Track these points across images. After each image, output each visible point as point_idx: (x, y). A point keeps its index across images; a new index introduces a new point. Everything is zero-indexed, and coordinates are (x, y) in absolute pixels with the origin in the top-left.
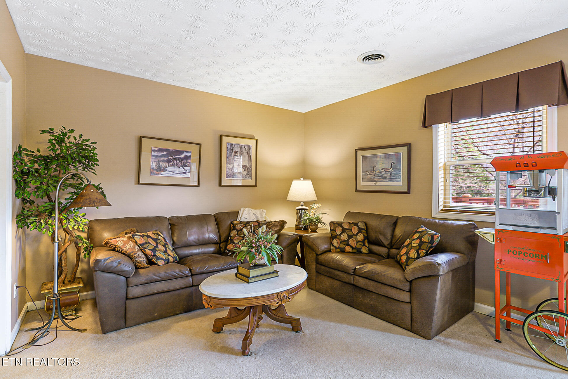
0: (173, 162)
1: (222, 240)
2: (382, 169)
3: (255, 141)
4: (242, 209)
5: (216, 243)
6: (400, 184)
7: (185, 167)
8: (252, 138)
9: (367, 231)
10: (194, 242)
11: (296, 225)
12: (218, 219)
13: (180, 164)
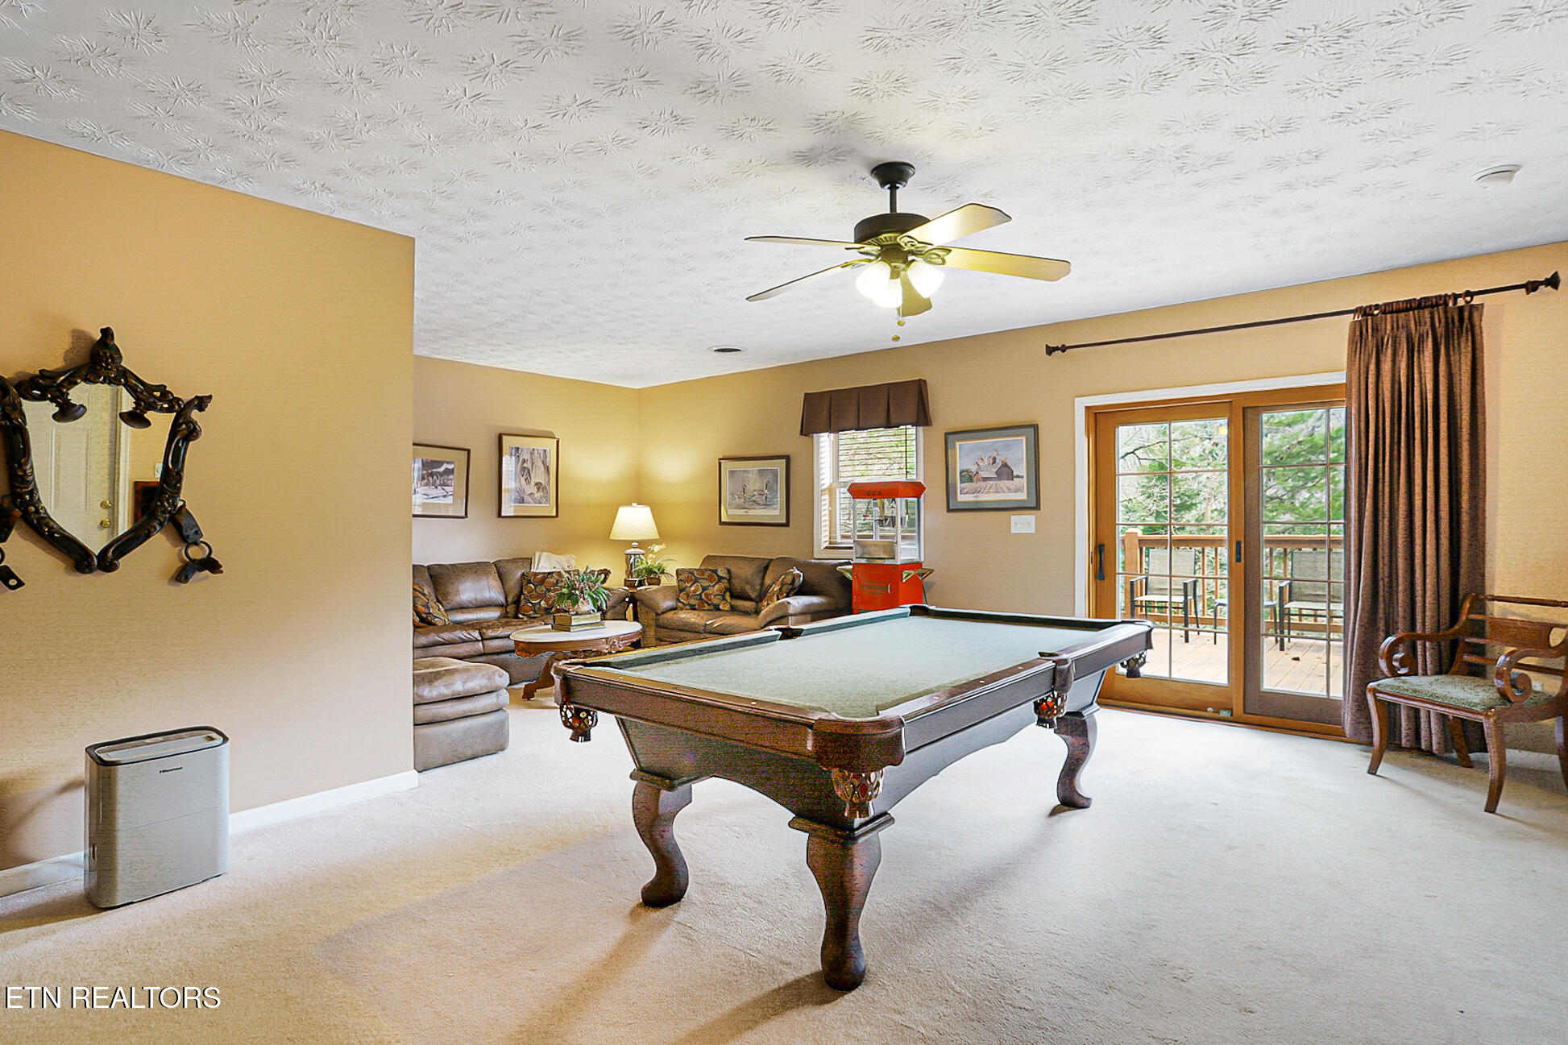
0: (428, 480)
1: (510, 600)
2: (755, 491)
3: (555, 441)
4: (537, 554)
5: (502, 606)
6: (777, 512)
7: (445, 488)
8: (549, 436)
9: (729, 581)
10: (471, 602)
11: (625, 580)
12: (500, 571)
13: (438, 482)
